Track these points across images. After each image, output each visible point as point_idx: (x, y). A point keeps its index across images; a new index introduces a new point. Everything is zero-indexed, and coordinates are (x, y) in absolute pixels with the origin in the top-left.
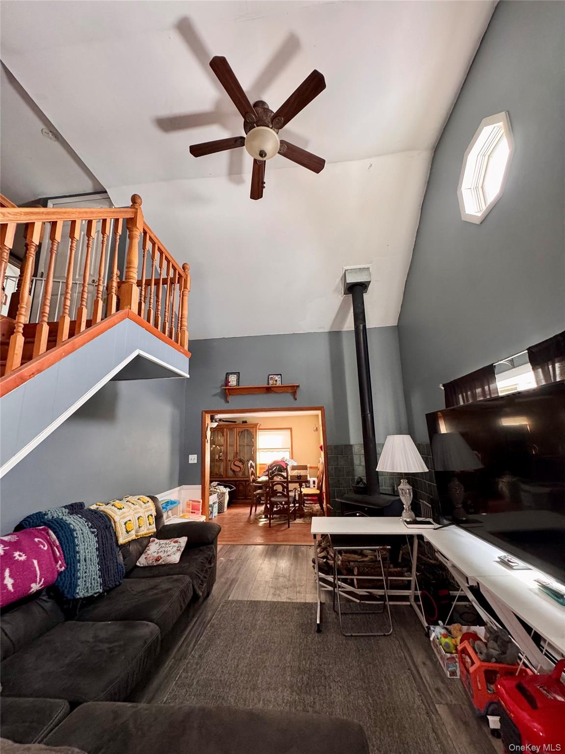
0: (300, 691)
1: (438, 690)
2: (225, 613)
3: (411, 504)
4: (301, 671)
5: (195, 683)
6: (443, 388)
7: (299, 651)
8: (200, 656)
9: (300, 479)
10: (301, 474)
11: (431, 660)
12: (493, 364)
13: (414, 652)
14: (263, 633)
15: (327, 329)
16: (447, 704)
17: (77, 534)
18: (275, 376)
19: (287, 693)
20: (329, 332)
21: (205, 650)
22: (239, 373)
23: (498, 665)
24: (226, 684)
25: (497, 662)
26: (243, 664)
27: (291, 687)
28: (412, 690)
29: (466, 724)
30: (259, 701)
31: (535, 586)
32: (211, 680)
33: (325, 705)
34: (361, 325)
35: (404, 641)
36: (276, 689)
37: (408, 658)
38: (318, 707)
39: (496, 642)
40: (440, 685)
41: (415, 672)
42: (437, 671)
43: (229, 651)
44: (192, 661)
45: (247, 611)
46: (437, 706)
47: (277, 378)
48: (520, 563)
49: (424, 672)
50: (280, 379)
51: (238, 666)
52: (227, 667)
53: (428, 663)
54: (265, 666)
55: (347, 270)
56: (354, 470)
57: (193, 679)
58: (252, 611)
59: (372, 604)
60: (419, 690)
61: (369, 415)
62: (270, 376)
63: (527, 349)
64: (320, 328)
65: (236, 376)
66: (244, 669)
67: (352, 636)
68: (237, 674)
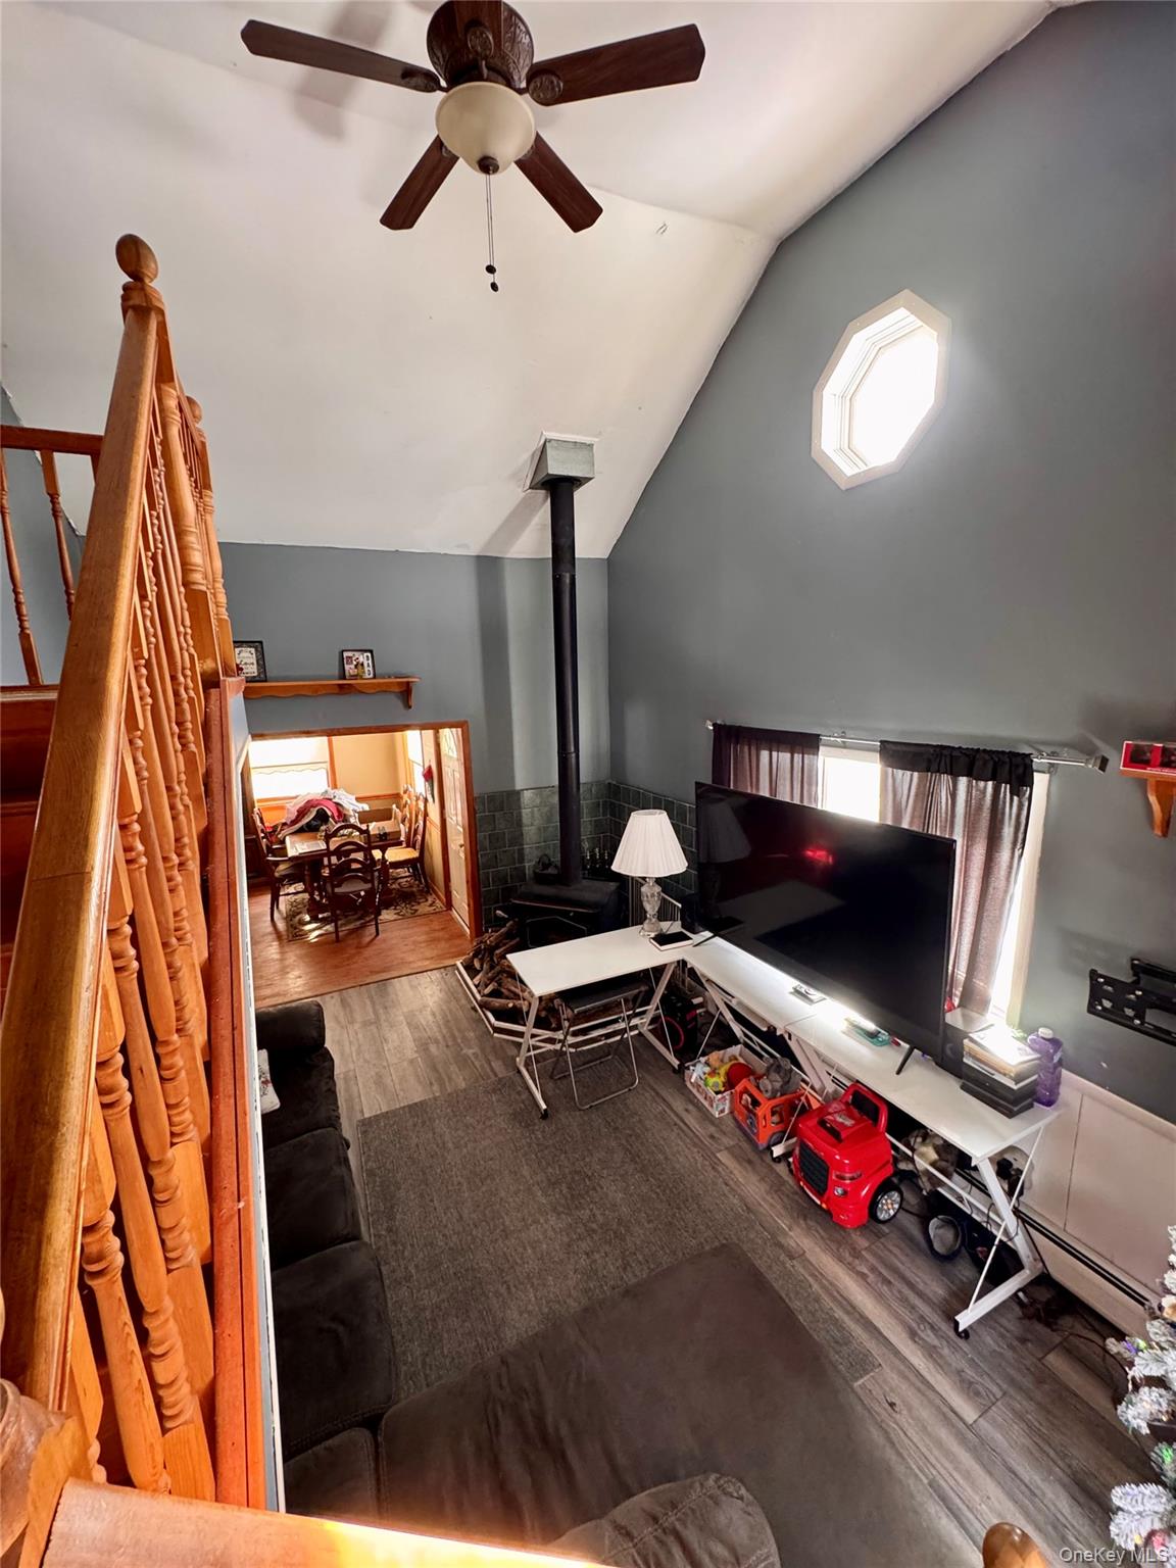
0: (569, 1208)
1: (712, 1137)
2: (377, 1142)
4: (553, 1184)
5: (413, 1271)
6: (711, 728)
7: (533, 1156)
8: (389, 1230)
11: (691, 1102)
12: (819, 735)
13: (670, 1099)
14: (465, 1150)
15: (474, 551)
16: (727, 1148)
18: (357, 654)
19: (553, 1220)
20: (478, 557)
21: (391, 1218)
22: (261, 643)
23: (784, 1098)
24: (463, 1249)
25: (782, 1095)
26: (466, 1211)
27: (554, 1210)
28: (689, 1149)
29: (750, 1162)
30: (525, 1249)
32: (436, 1255)
33: (607, 1212)
34: (568, 575)
35: (654, 1090)
36: (536, 1222)
37: (668, 1111)
38: (601, 1219)
39: (778, 1073)
40: (712, 1129)
41: (681, 1124)
42: (706, 1116)
43: (432, 1201)
44: (381, 1243)
45: (415, 1125)
46: (718, 1155)
47: (362, 658)
48: (815, 994)
49: (691, 1120)
50: (370, 662)
51: (461, 1217)
52: (446, 1226)
53: (691, 1107)
54: (501, 1199)
55: (550, 441)
57: (406, 1268)
58: (424, 1123)
59: (593, 1049)
60: (695, 1145)
61: (573, 755)
62: (346, 654)
63: (881, 742)
64: (458, 546)
65: (253, 650)
66: (474, 1216)
67: (591, 1107)
68: (467, 1229)
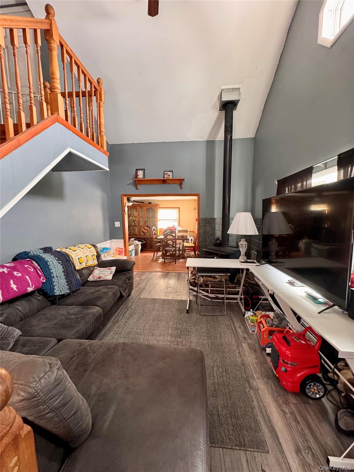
0: (176, 337)
1: (244, 338)
2: (139, 303)
3: (245, 253)
4: (176, 329)
5: (123, 333)
6: (277, 183)
7: (176, 321)
8: (125, 322)
9: (183, 238)
10: (184, 235)
11: (244, 326)
12: (313, 166)
13: (235, 323)
14: (158, 312)
15: (205, 139)
16: (248, 343)
17: (49, 263)
18: (168, 172)
19: (169, 338)
20: (207, 141)
21: (128, 319)
22: (144, 169)
23: (276, 328)
24: (139, 333)
25: (276, 327)
26: (147, 326)
27: (171, 335)
28: (232, 337)
29: (255, 351)
30: (155, 340)
31: (304, 294)
32: (131, 332)
33: (187, 343)
34: (229, 136)
35: (231, 318)
36: (164, 336)
37: (232, 325)
38: (184, 343)
39: (278, 319)
40: (246, 336)
41: (234, 330)
42: (246, 330)
43: (141, 320)
44: (121, 324)
45: (150, 303)
46: (243, 344)
47: (170, 173)
48: (299, 283)
49: (239, 330)
50: (172, 174)
51: (145, 326)
52: (139, 327)
53: (242, 327)
54: (159, 327)
55: (223, 89)
56: (215, 233)
57: (122, 331)
58: (153, 303)
59: (217, 301)
60: (235, 337)
61: (227, 200)
62: (165, 172)
63: (338, 155)
64: (201, 137)
65: (142, 171)
66: (148, 327)
67: (204, 315)
68: (144, 329)
